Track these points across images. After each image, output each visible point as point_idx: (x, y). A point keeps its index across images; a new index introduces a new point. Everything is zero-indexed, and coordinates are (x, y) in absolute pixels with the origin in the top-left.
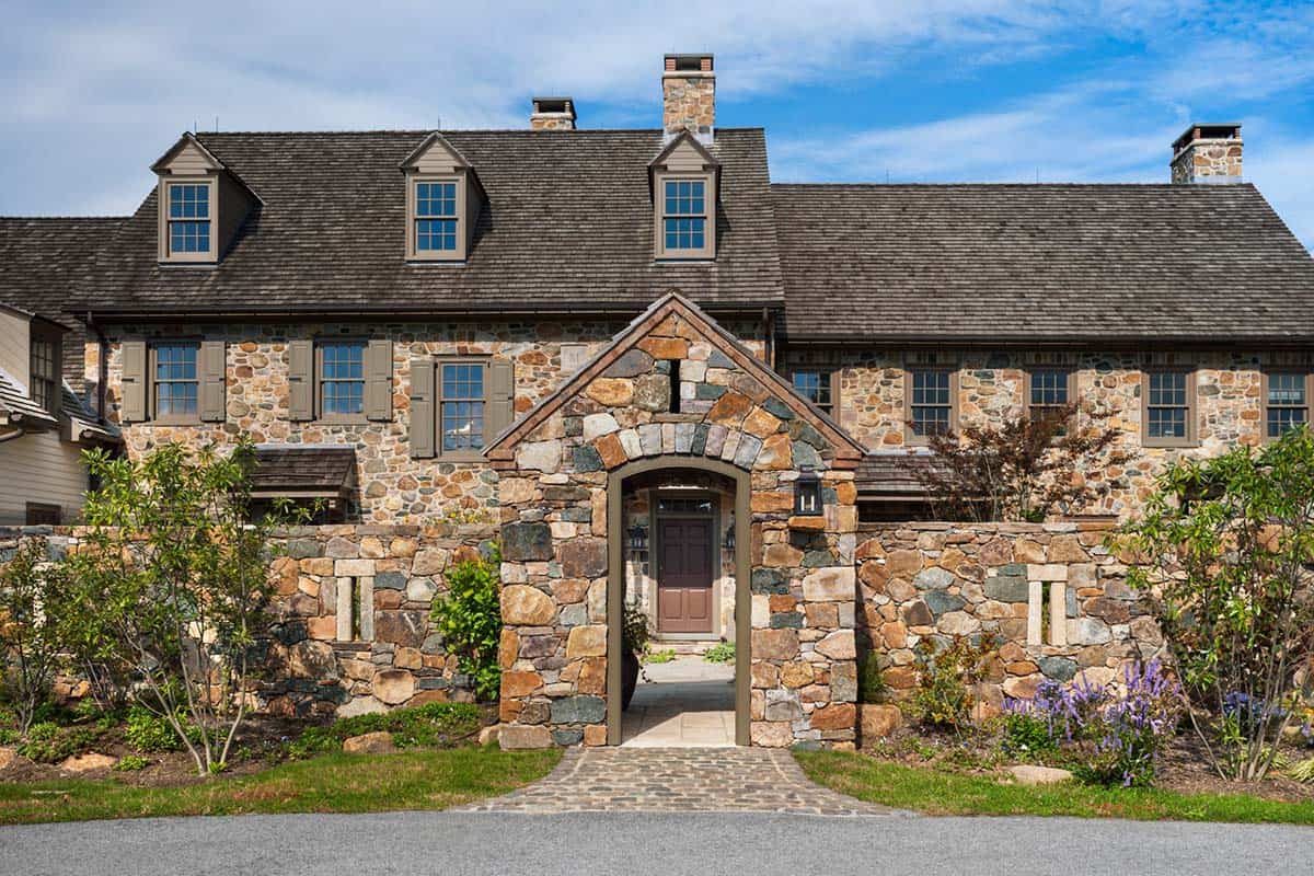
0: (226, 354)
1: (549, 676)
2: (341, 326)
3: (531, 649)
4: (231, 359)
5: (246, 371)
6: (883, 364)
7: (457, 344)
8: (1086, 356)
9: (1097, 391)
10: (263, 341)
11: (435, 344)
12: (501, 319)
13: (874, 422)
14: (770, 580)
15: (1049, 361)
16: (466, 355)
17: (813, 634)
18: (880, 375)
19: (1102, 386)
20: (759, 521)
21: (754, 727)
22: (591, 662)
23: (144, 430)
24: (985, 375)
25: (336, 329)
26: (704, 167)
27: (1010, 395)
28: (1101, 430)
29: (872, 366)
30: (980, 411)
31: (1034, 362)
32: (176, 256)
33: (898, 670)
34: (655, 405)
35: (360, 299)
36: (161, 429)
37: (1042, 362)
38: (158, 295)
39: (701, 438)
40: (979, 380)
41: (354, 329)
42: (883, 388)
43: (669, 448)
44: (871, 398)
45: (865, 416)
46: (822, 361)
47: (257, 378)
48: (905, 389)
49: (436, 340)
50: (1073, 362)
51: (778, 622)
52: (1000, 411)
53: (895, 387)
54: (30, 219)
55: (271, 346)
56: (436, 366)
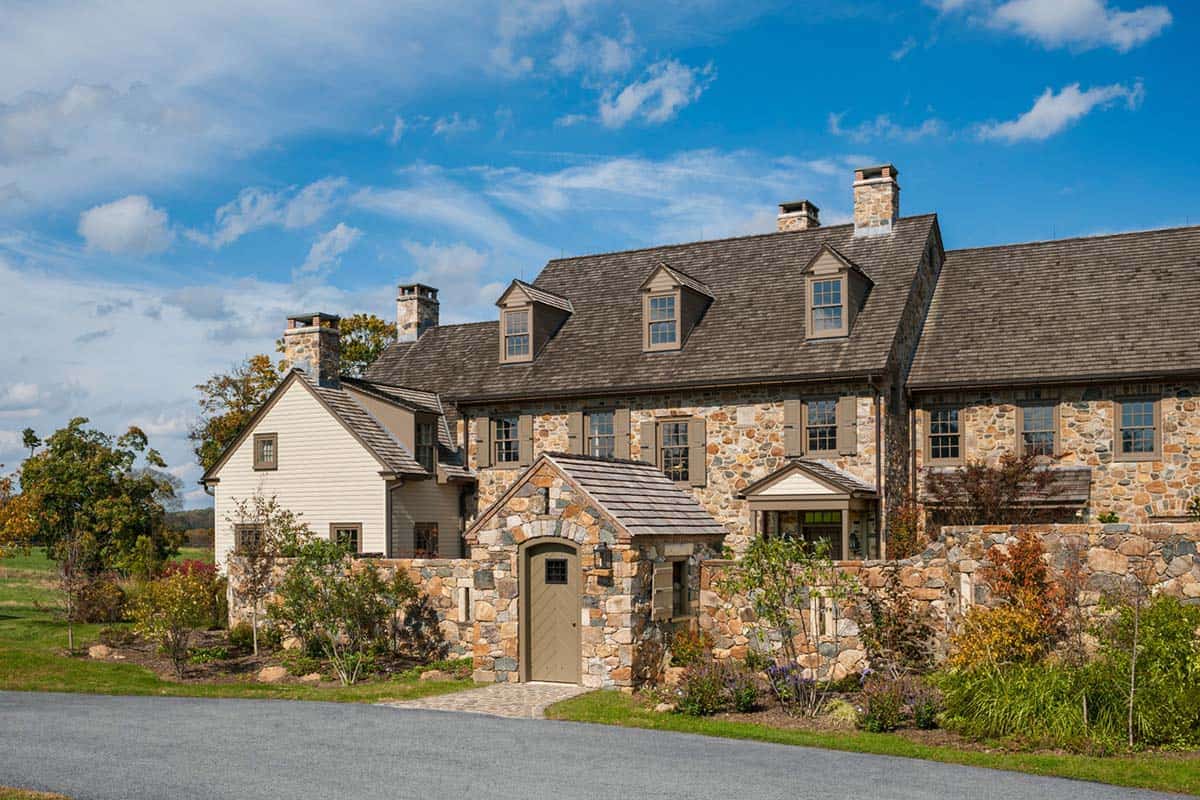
0: (533, 422)
1: (494, 647)
2: (599, 401)
3: (486, 633)
4: (536, 426)
5: (545, 433)
6: (999, 401)
7: (670, 410)
8: (1168, 385)
9: (1178, 414)
10: (555, 414)
11: (657, 410)
12: (696, 392)
13: (991, 446)
14: (589, 601)
15: (1135, 391)
16: (676, 416)
17: (610, 630)
18: (995, 410)
19: (1183, 410)
20: (585, 571)
21: (584, 676)
22: (510, 640)
23: (489, 472)
24: (1082, 406)
25: (596, 403)
26: (840, 270)
27: (1103, 420)
28: (1181, 446)
29: (989, 403)
30: (1078, 435)
31: (1123, 393)
32: (512, 359)
33: (738, 648)
34: (537, 511)
35: (607, 384)
36: (498, 472)
37: (1130, 393)
38: (496, 388)
39: (559, 527)
40: (1076, 410)
41: (608, 402)
42: (998, 420)
43: (544, 533)
44: (989, 428)
45: (984, 442)
46: (949, 401)
47: (551, 437)
48: (1017, 419)
49: (657, 408)
50: (1158, 391)
51: (593, 624)
52: (1094, 434)
53: (1008, 418)
54: (459, 326)
55: (558, 417)
56: (657, 424)
